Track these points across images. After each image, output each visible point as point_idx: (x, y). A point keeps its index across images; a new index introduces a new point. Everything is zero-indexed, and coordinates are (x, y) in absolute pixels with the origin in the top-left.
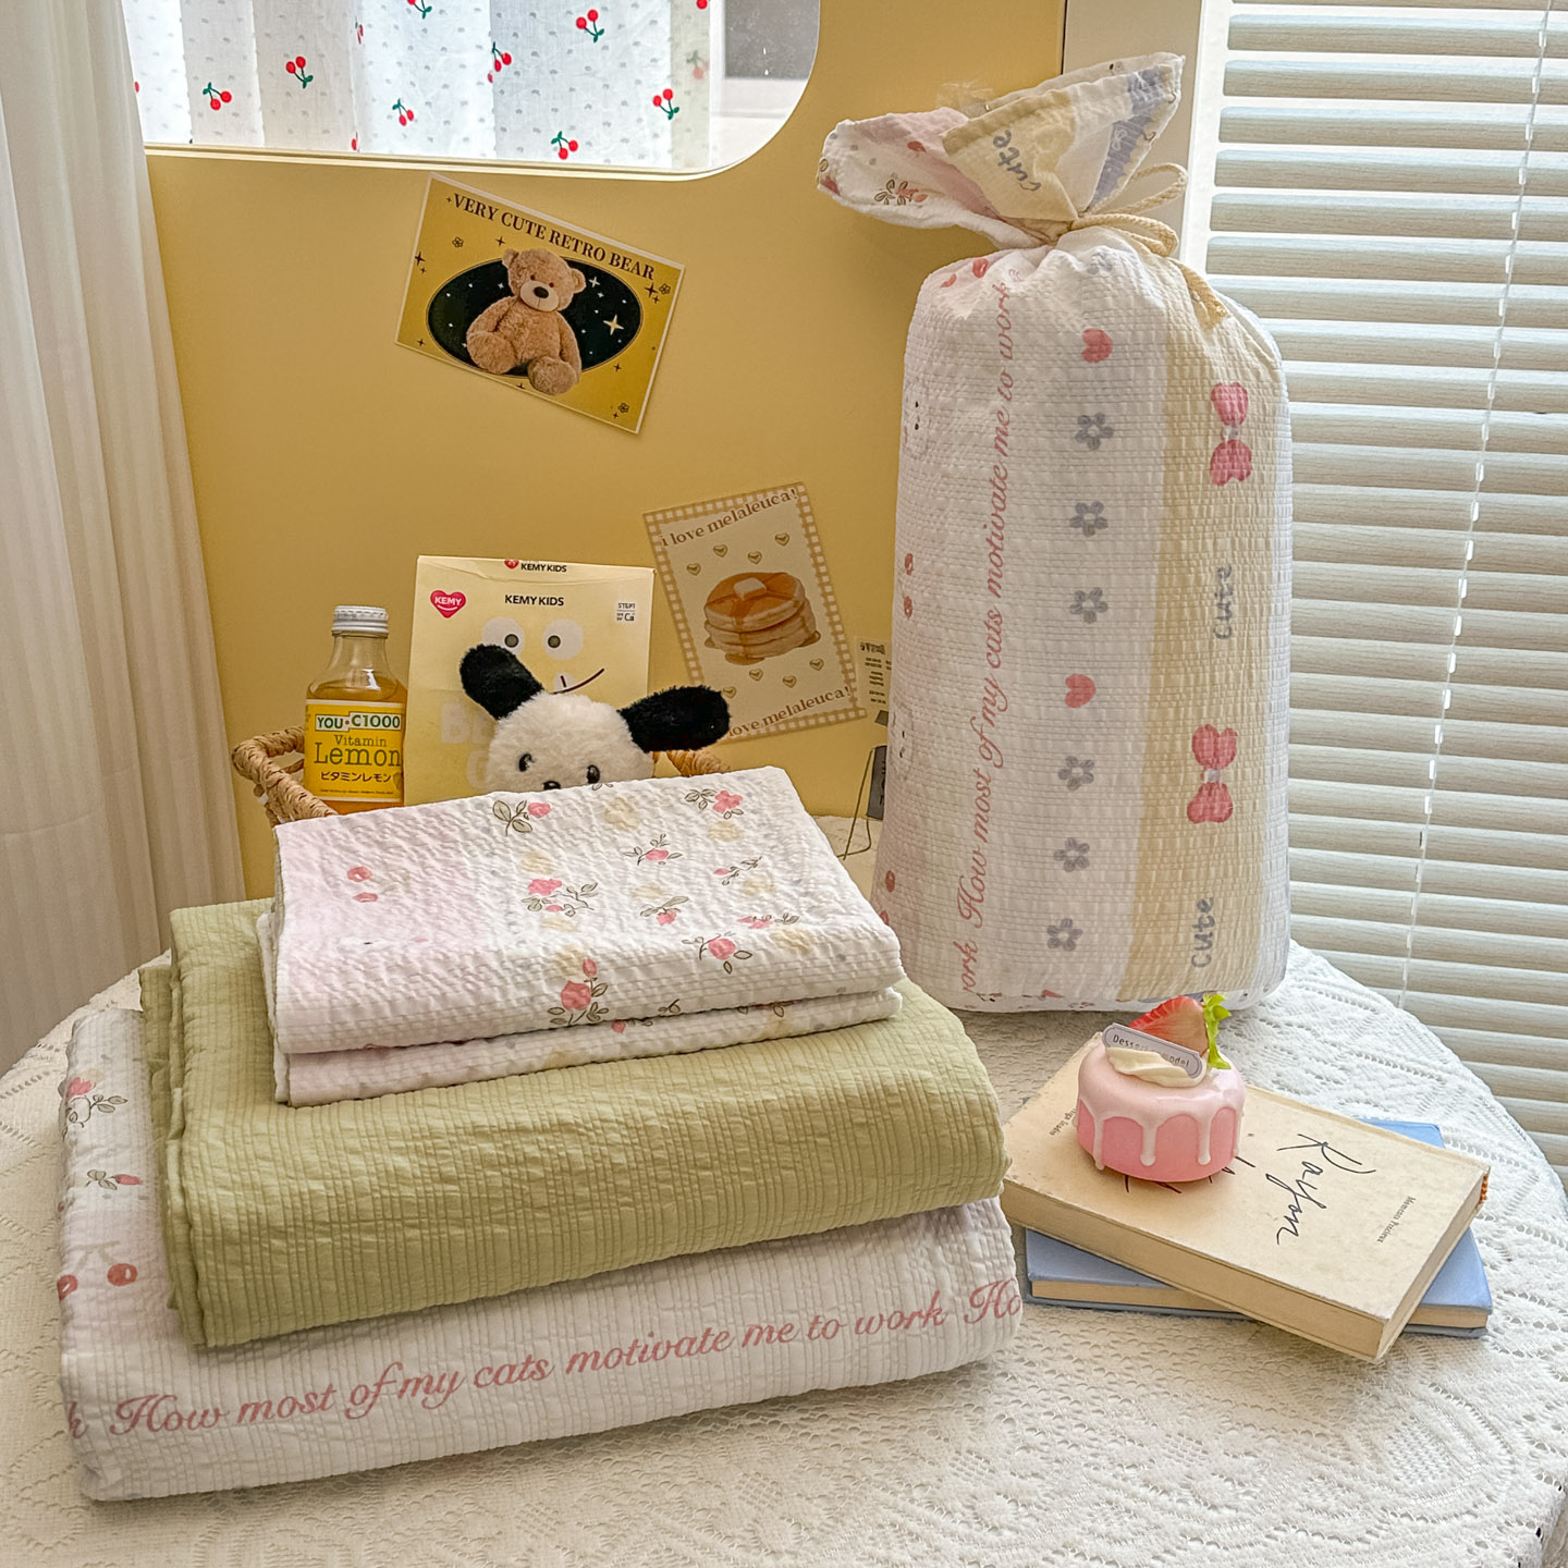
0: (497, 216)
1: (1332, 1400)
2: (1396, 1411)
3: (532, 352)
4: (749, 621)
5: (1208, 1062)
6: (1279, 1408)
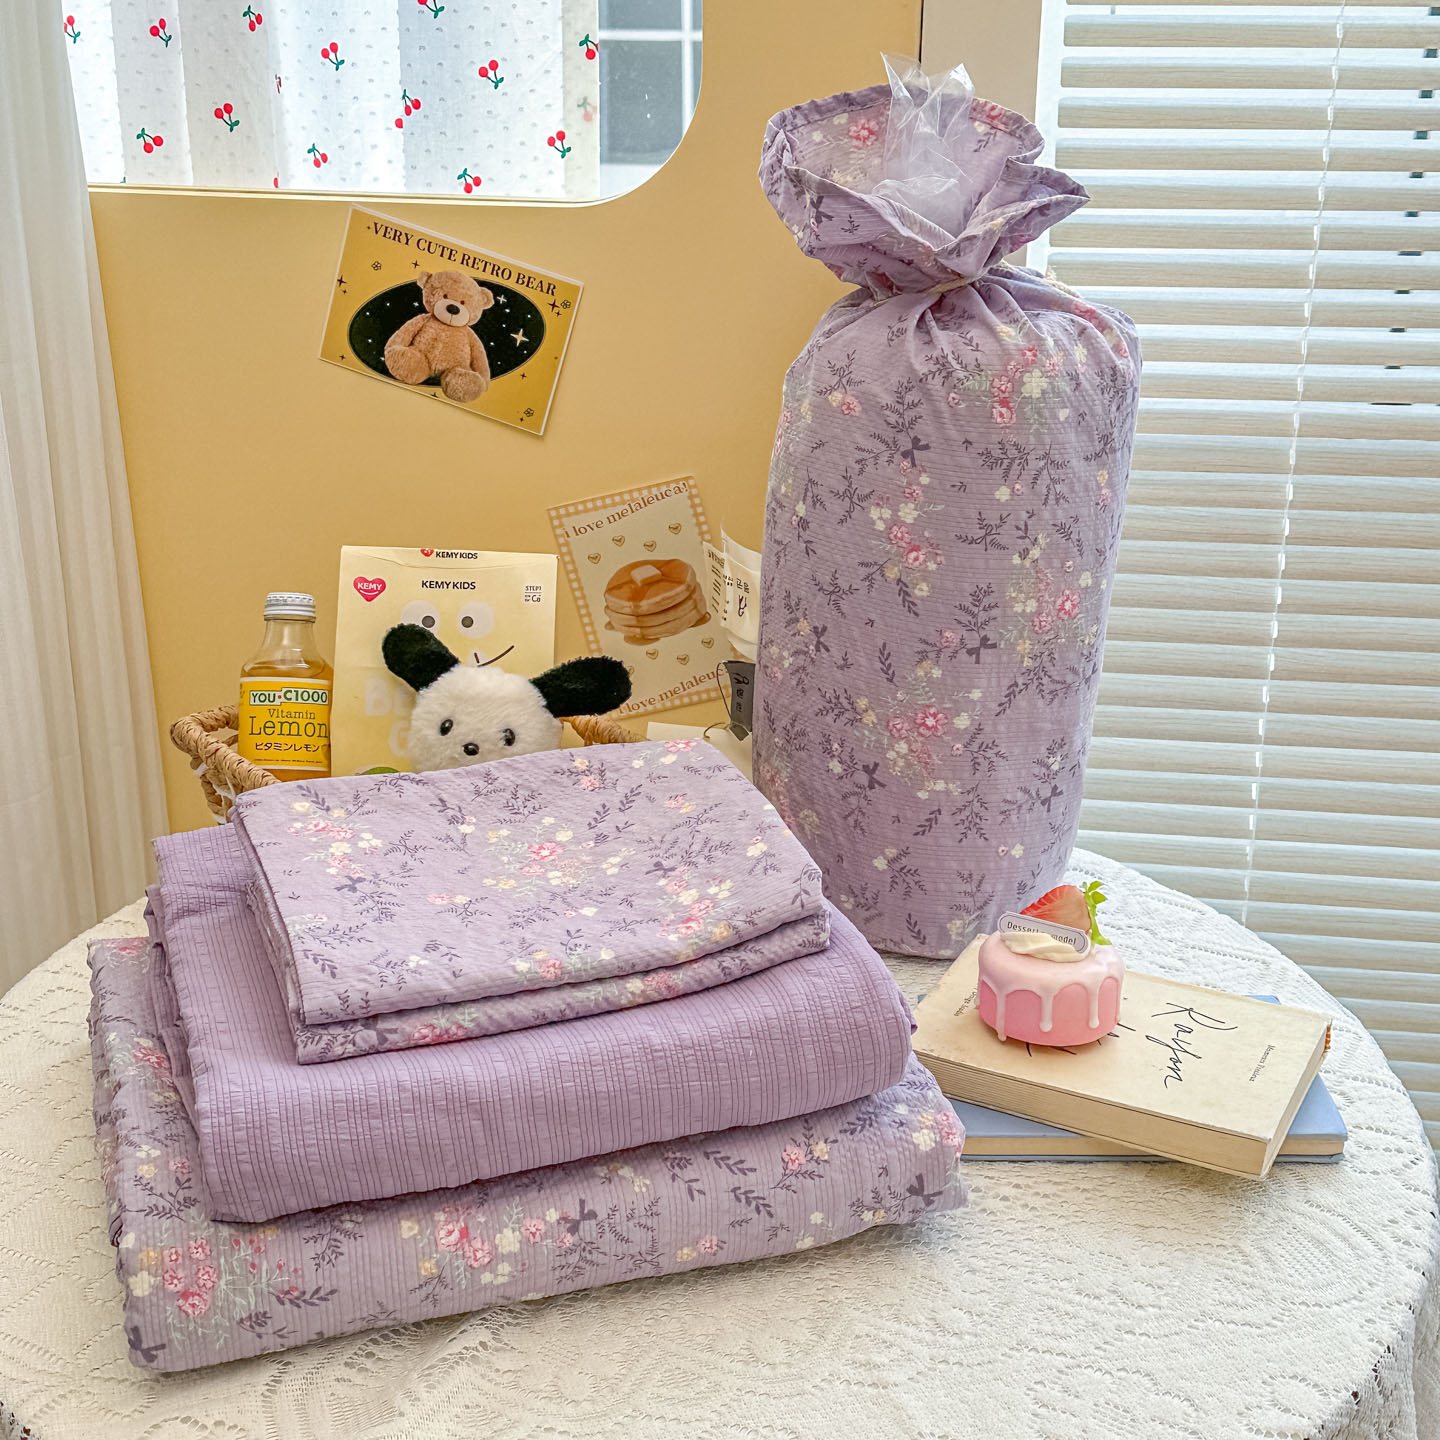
0: (414, 242)
1: (1224, 1219)
2: (1280, 1224)
3: (445, 365)
4: (645, 605)
5: (1092, 939)
6: (1182, 1227)
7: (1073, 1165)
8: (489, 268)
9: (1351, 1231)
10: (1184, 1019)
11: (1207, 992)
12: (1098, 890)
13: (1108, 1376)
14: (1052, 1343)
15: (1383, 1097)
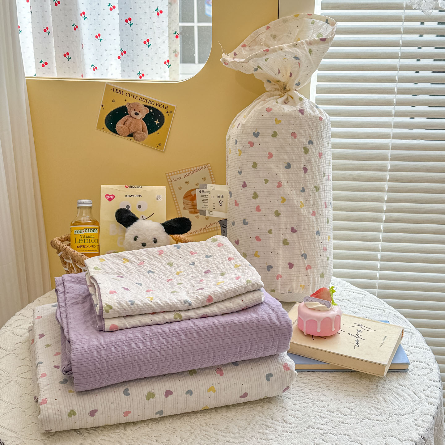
0: (125, 94)
1: (372, 389)
2: (389, 391)
3: (134, 130)
5: (332, 304)
6: (359, 391)
7: (327, 373)
8: (148, 102)
9: (411, 392)
10: (359, 328)
11: (366, 320)
12: (334, 289)
13: (336, 436)
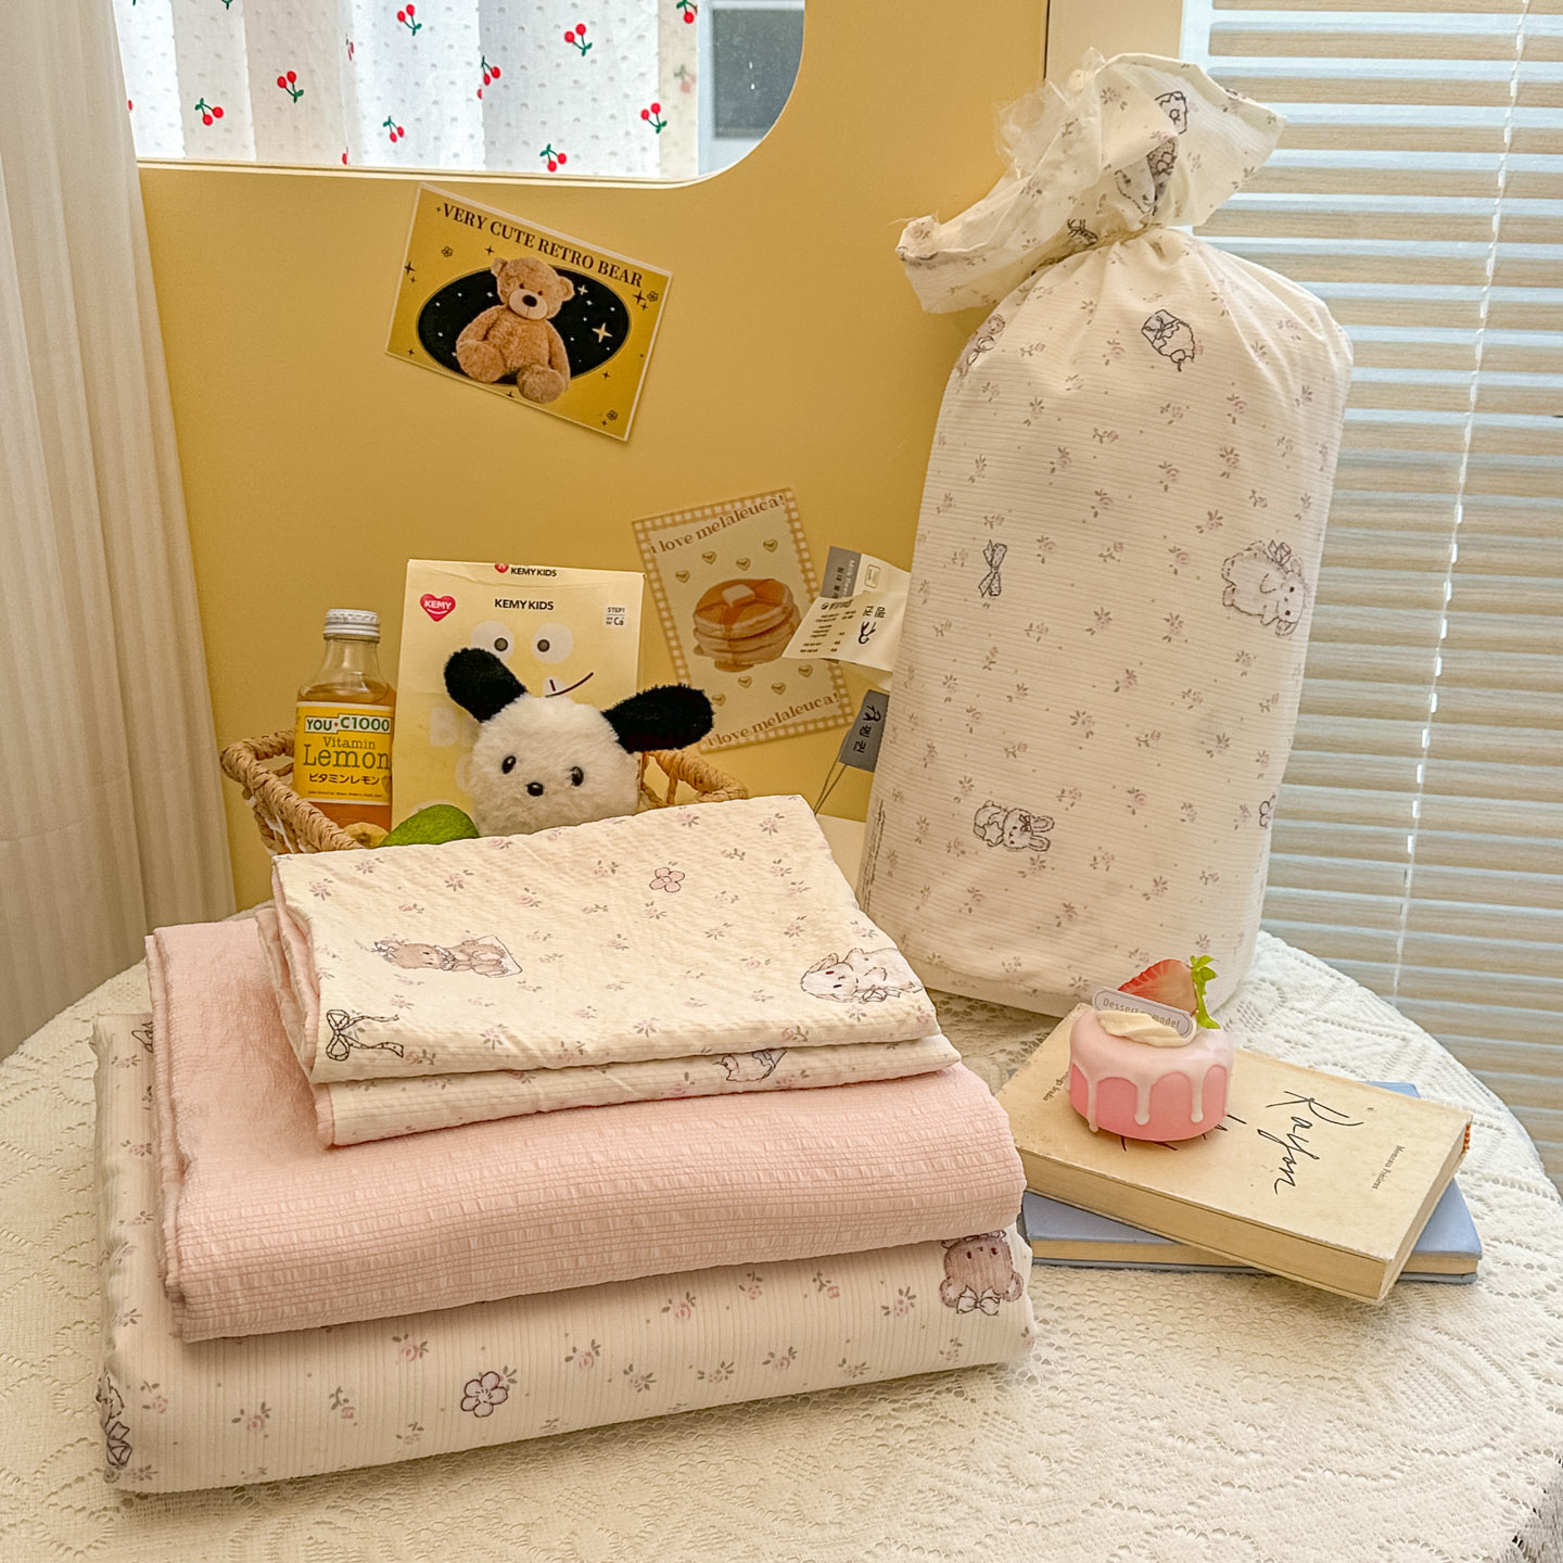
0: (486, 225)
1: (1341, 1346)
2: (1402, 1354)
3: (521, 361)
4: (738, 628)
5: (1199, 1021)
6: (1289, 1355)
8: (569, 256)
9: (1484, 1363)
10: (1302, 1111)
11: (1332, 1078)
12: (1207, 965)
13: (1201, 1539)
14: (1137, 1496)
15: (1527, 1205)
